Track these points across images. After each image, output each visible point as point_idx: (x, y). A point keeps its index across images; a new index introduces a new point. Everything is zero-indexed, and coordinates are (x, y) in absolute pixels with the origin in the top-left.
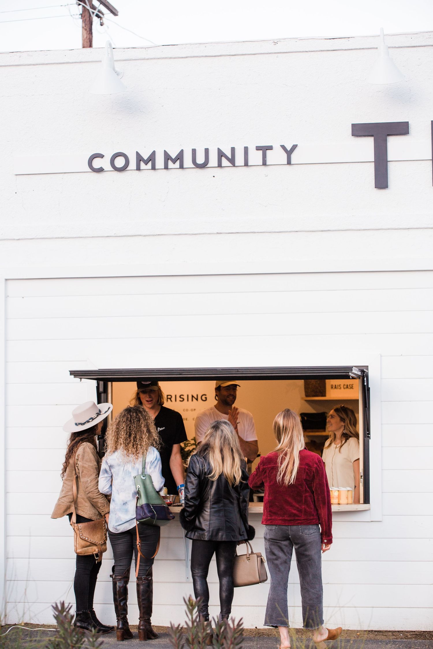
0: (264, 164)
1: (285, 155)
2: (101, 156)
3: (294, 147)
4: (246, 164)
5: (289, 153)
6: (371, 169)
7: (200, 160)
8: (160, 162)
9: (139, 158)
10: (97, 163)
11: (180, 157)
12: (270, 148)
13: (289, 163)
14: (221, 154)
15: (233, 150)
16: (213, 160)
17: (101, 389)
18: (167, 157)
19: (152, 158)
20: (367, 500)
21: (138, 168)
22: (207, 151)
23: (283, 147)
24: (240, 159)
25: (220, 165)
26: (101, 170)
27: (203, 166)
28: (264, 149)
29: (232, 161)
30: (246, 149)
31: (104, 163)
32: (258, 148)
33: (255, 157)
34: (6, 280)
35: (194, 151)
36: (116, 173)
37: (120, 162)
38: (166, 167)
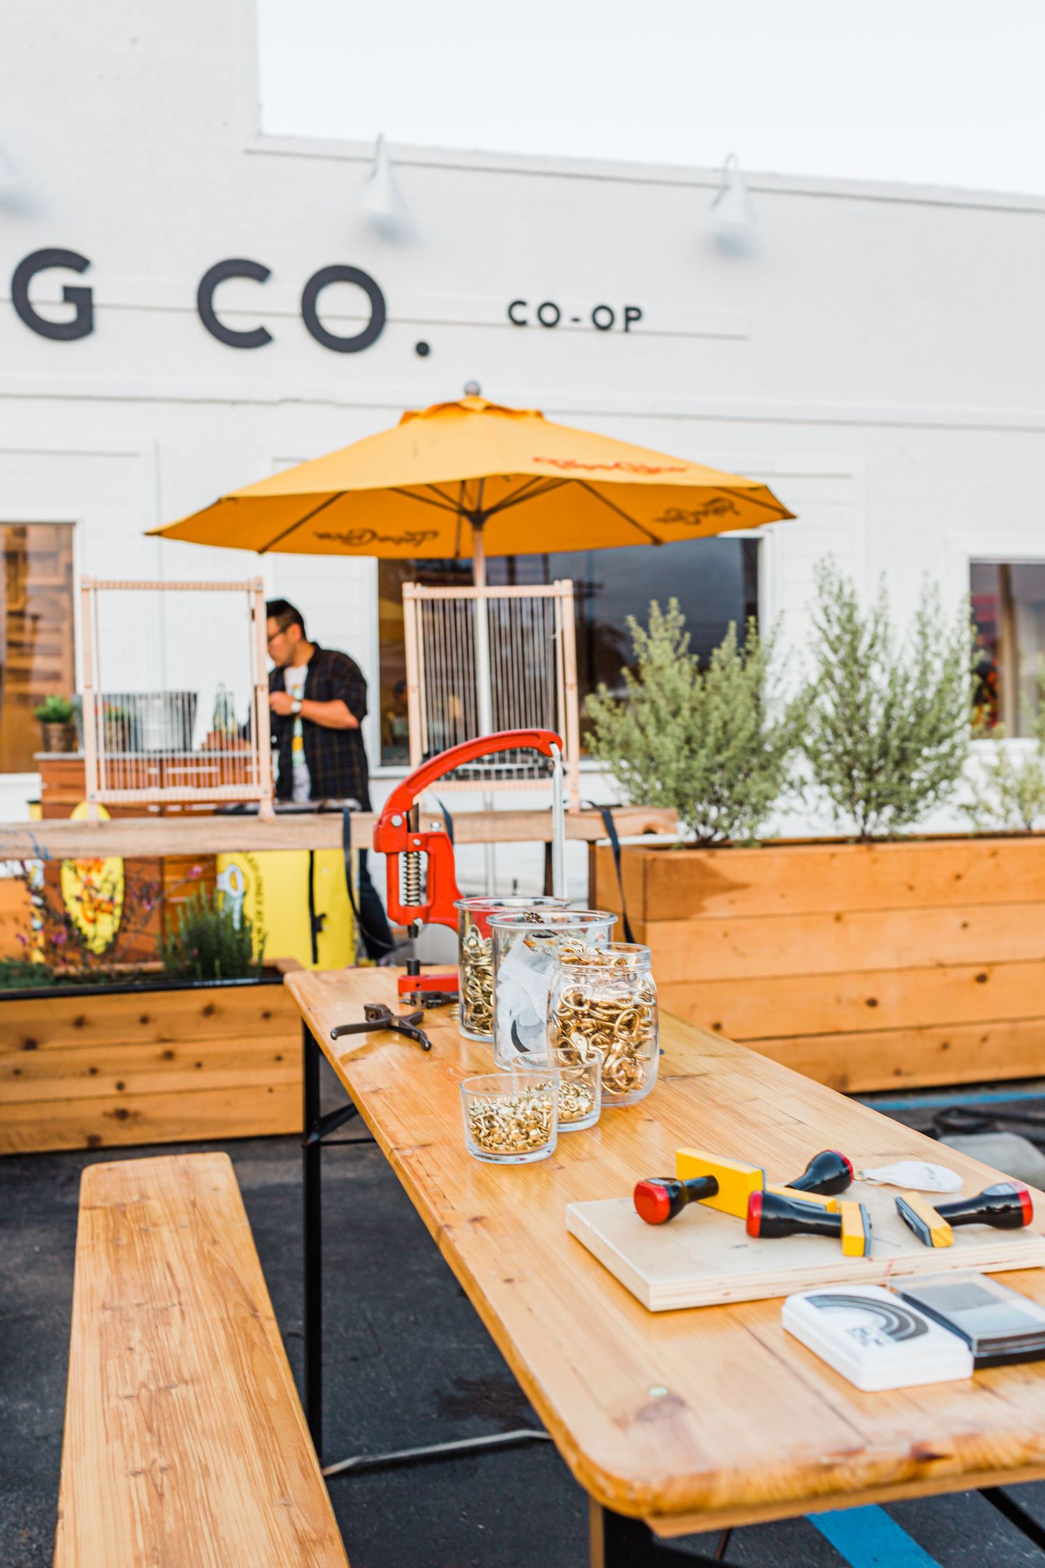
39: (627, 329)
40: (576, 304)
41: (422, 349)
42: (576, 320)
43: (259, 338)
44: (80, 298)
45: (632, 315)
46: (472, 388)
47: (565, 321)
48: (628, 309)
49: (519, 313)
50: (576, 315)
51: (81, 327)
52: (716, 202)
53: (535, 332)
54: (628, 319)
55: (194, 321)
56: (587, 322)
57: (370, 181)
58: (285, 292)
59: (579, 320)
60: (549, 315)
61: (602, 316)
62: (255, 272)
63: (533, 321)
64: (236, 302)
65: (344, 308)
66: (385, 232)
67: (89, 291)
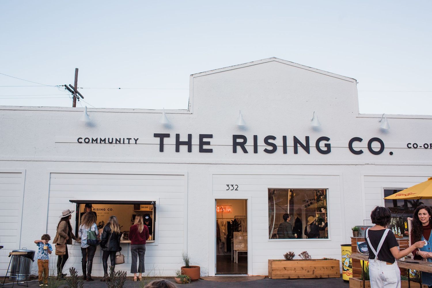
0: (129, 143)
1: (135, 141)
2: (82, 138)
3: (138, 139)
4: (124, 143)
5: (136, 140)
6: (159, 146)
7: (111, 141)
8: (99, 141)
9: (93, 139)
10: (80, 140)
11: (105, 140)
12: (131, 139)
13: (136, 143)
14: (116, 140)
15: (120, 139)
16: (114, 142)
17: (78, 206)
18: (101, 140)
19: (97, 140)
20: (154, 239)
21: (92, 143)
22: (112, 139)
23: (134, 139)
24: (122, 142)
25: (116, 143)
26: (81, 142)
27: (111, 143)
28: (129, 139)
29: (120, 142)
30: (124, 139)
31: (82, 141)
32: (127, 139)
33: (126, 141)
34: (51, 173)
35: (109, 139)
36: (85, 144)
37: (87, 141)
38: (100, 143)
39: (431, 148)
40: (421, 144)
41: (391, 153)
42: (420, 147)
43: (361, 152)
44: (328, 146)
47: (418, 147)
48: (431, 144)
49: (409, 146)
50: (421, 146)
51: (328, 151)
53: (413, 150)
54: (431, 146)
55: (348, 149)
56: (423, 147)
57: (380, 122)
58: (365, 143)
59: (421, 147)
60: (415, 146)
61: (426, 146)
62: (359, 140)
63: (412, 147)
64: (356, 145)
65: (376, 146)
66: (383, 131)
67: (330, 144)
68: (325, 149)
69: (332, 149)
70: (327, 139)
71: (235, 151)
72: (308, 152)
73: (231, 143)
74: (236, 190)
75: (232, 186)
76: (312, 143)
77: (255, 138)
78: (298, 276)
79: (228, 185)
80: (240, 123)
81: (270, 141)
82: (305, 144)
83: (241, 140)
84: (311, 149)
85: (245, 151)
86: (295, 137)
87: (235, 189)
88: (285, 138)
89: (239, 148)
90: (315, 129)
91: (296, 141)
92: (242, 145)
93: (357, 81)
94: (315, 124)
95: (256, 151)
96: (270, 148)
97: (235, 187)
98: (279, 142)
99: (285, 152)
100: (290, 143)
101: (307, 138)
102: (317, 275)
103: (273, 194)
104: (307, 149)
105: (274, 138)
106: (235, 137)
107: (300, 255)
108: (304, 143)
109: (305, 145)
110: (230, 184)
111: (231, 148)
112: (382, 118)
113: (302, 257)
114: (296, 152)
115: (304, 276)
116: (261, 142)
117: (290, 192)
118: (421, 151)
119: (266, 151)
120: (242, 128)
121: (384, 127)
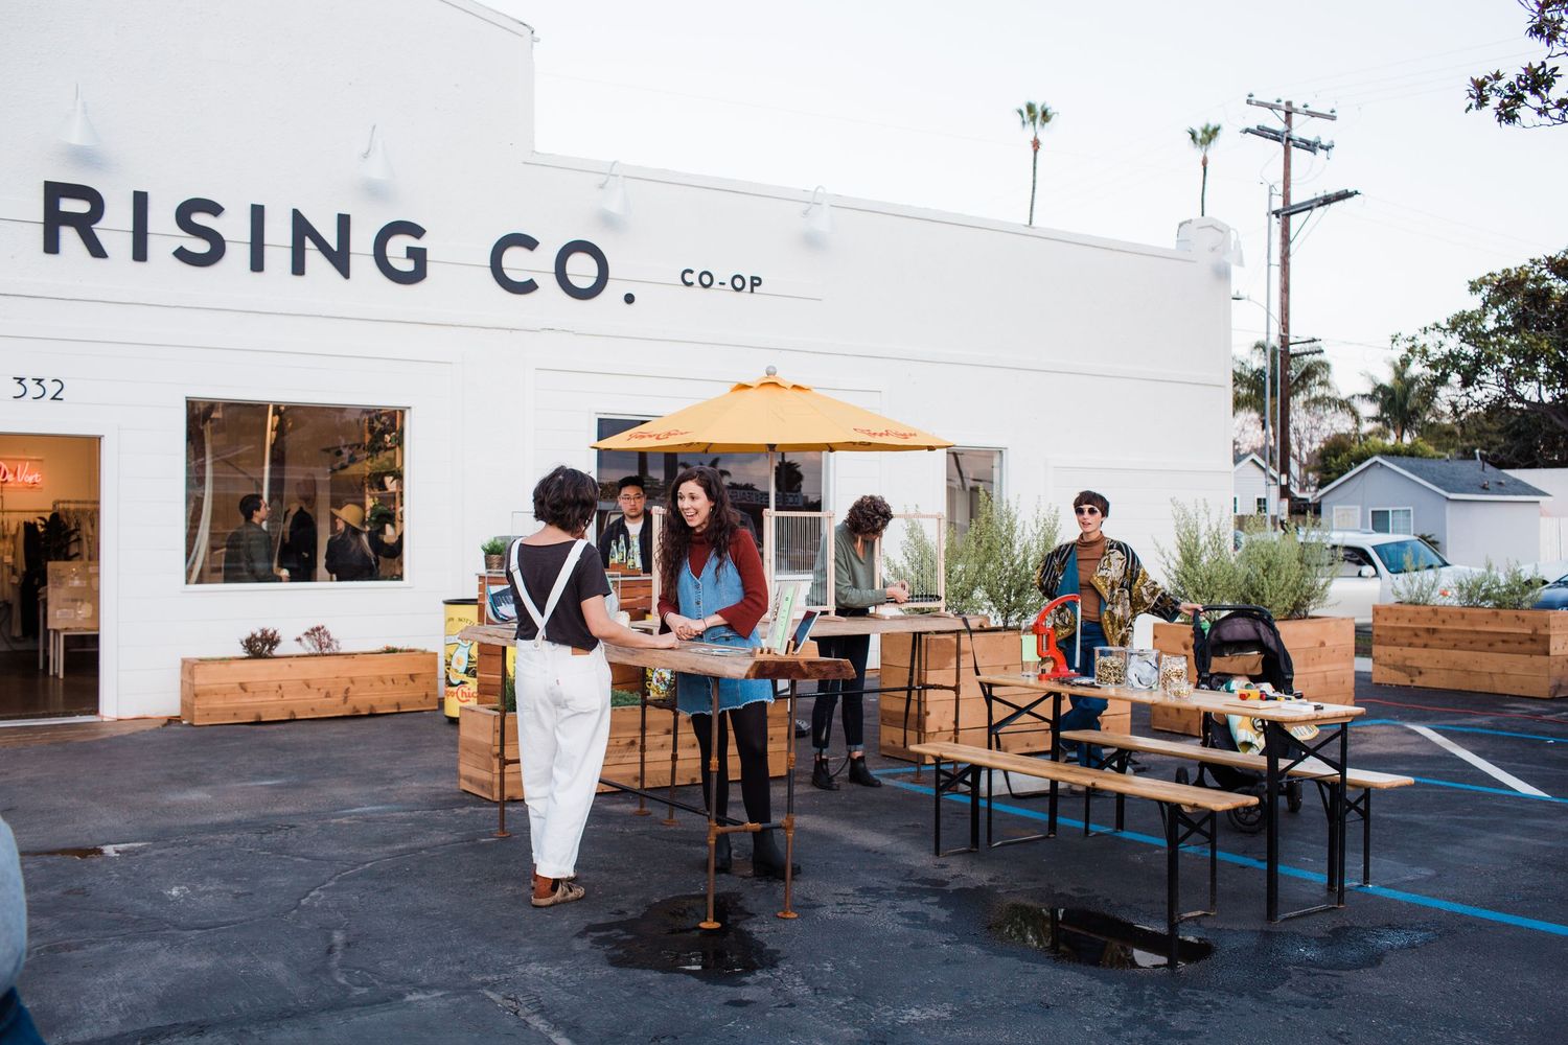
39: (752, 291)
40: (723, 274)
41: (629, 299)
42: (721, 283)
43: (529, 287)
44: (418, 256)
45: (756, 282)
46: (771, 370)
47: (716, 284)
48: (753, 278)
49: (688, 278)
50: (722, 281)
51: (418, 275)
52: (805, 213)
53: (697, 291)
54: (753, 285)
55: (488, 272)
56: (729, 285)
57: (602, 187)
58: (546, 256)
59: (724, 284)
60: (706, 280)
61: (738, 282)
62: (529, 243)
63: (697, 283)
64: (516, 263)
65: (582, 270)
66: (608, 221)
67: (424, 251)
68: (408, 266)
69: (429, 266)
70: (416, 231)
71: (52, 245)
72: (345, 272)
73: (38, 212)
74: (53, 398)
75: (39, 381)
76: (362, 243)
77: (140, 201)
78: (292, 713)
79: (21, 380)
80: (76, 137)
81: (200, 219)
82: (333, 243)
83: (82, 207)
84: (354, 261)
85: (97, 250)
86: (297, 215)
87: (50, 394)
88: (258, 213)
89: (69, 236)
90: (374, 192)
91: (302, 228)
92: (85, 226)
93: (536, 35)
94: (375, 171)
95: (140, 253)
96: (201, 246)
97: (52, 389)
98: (234, 228)
99: (257, 264)
100: (279, 234)
101: (344, 222)
102: (358, 707)
103: (202, 419)
104: (340, 259)
105: (215, 209)
106: (54, 192)
107: (299, 640)
108: (332, 239)
109: (334, 245)
110: (29, 375)
111: (38, 233)
112: (608, 176)
113: (309, 646)
114: (298, 268)
115: (313, 709)
116: (162, 219)
117: (274, 415)
118: (722, 296)
119: (182, 255)
120: (82, 156)
121: (614, 206)
